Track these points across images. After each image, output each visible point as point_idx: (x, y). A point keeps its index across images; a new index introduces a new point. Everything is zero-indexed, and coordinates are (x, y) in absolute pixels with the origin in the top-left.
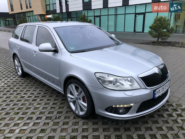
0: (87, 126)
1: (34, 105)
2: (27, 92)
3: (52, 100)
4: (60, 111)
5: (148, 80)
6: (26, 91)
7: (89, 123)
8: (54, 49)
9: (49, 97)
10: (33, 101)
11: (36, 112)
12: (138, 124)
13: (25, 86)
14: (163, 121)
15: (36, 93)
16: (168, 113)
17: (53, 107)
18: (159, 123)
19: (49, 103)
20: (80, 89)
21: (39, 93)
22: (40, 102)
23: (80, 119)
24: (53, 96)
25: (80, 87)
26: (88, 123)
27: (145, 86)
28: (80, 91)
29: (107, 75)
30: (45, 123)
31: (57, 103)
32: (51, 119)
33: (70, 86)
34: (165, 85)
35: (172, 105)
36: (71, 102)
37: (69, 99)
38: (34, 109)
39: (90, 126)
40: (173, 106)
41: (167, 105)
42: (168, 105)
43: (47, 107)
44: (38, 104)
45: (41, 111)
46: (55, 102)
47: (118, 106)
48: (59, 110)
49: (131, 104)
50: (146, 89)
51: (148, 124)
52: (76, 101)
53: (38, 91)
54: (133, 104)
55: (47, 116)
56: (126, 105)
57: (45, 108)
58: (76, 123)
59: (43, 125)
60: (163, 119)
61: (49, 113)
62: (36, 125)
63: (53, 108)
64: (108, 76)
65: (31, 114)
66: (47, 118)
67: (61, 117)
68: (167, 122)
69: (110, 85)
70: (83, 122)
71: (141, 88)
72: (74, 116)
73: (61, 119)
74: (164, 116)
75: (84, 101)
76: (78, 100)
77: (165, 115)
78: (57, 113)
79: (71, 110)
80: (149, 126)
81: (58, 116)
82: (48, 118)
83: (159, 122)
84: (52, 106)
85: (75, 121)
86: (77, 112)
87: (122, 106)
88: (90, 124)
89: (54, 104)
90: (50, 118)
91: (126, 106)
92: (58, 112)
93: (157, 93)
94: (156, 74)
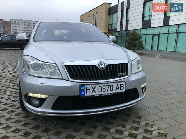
0: (17, 116)
10: (11, 89)
16: (120, 128)
18: (91, 135)
27: (68, 77)
34: (110, 84)
40: (139, 124)
41: (133, 121)
43: (13, 95)
45: (4, 97)
48: (17, 99)
50: (68, 81)
54: (48, 96)
57: (10, 96)
60: (104, 133)
61: (6, 99)
70: (19, 113)
71: (62, 79)
73: (7, 106)
74: (111, 130)
78: (11, 101)
81: (8, 103)
84: (17, 95)
85: (14, 110)
93: (87, 90)
94: (94, 67)
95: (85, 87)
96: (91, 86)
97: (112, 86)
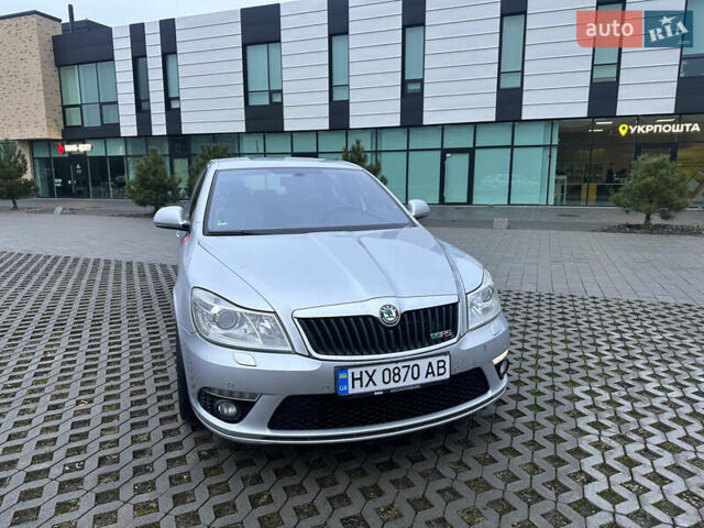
8: (184, 222)
27: (306, 348)
29: (215, 296)
34: (411, 363)
50: (308, 357)
71: (293, 352)
93: (354, 379)
94: (370, 319)
95: (350, 371)
96: (363, 369)
97: (416, 368)
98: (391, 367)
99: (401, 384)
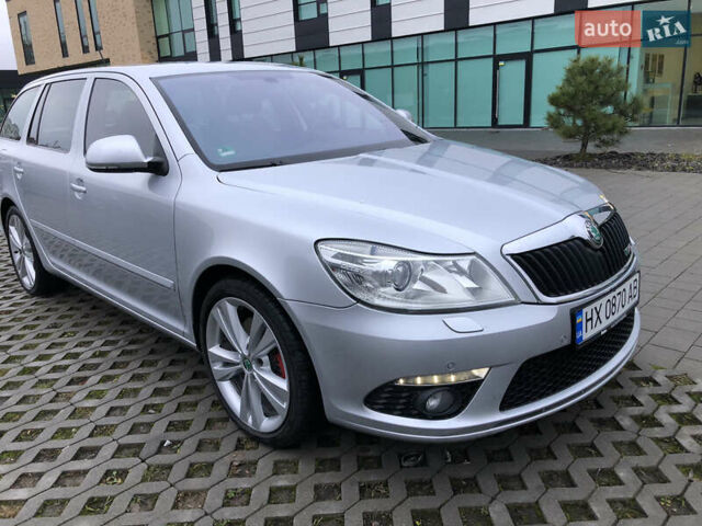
0: (290, 476)
1: (75, 398)
2: (49, 352)
3: (151, 378)
4: (179, 422)
5: (546, 266)
6: (49, 348)
7: (300, 466)
8: (149, 159)
9: (141, 366)
10: (71, 383)
11: (78, 428)
12: (511, 459)
13: (48, 328)
14: (617, 445)
15: (86, 354)
16: (636, 411)
17: (153, 406)
18: (599, 454)
19: (136, 392)
20: (258, 319)
21: (102, 354)
22: (101, 387)
23: (262, 450)
24: (156, 361)
25: (255, 311)
26: (296, 464)
27: (533, 292)
28: (259, 325)
29: (370, 246)
30: (108, 473)
31: (170, 389)
32: (136, 455)
33: (216, 312)
34: (620, 289)
35: (650, 380)
36: (223, 379)
37: (217, 367)
38: (72, 415)
39: (304, 476)
40: (656, 384)
41: (632, 379)
42: (637, 381)
43: (129, 407)
44: (90, 396)
45: (99, 423)
46: (164, 384)
47: (419, 381)
48: (177, 417)
49: (475, 372)
50: (538, 304)
51: (556, 458)
52: (246, 371)
53: (98, 343)
54: (487, 370)
55: (124, 441)
56: (454, 373)
57: (118, 412)
58: (246, 468)
59: (101, 482)
60: (619, 436)
61: (132, 429)
62: (68, 481)
63: (151, 411)
64: (372, 253)
65: (53, 438)
66: (121, 450)
67: (181, 442)
68: (634, 448)
69: (382, 290)
70: (276, 464)
71: (517, 302)
72: (239, 440)
73: (182, 452)
74: (621, 423)
75: (277, 371)
76: (250, 368)
77: (626, 422)
78: (167, 430)
79: (224, 414)
80: (557, 466)
81: (168, 442)
82: (126, 451)
83: (601, 450)
84: (148, 402)
85: (239, 457)
86: (250, 420)
87: (436, 380)
88: (305, 467)
89: (157, 392)
90: (133, 450)
91: (453, 379)
92: (171, 424)
93: (587, 321)
95: (584, 310)
96: (593, 306)
98: (610, 297)
99: (616, 316)
